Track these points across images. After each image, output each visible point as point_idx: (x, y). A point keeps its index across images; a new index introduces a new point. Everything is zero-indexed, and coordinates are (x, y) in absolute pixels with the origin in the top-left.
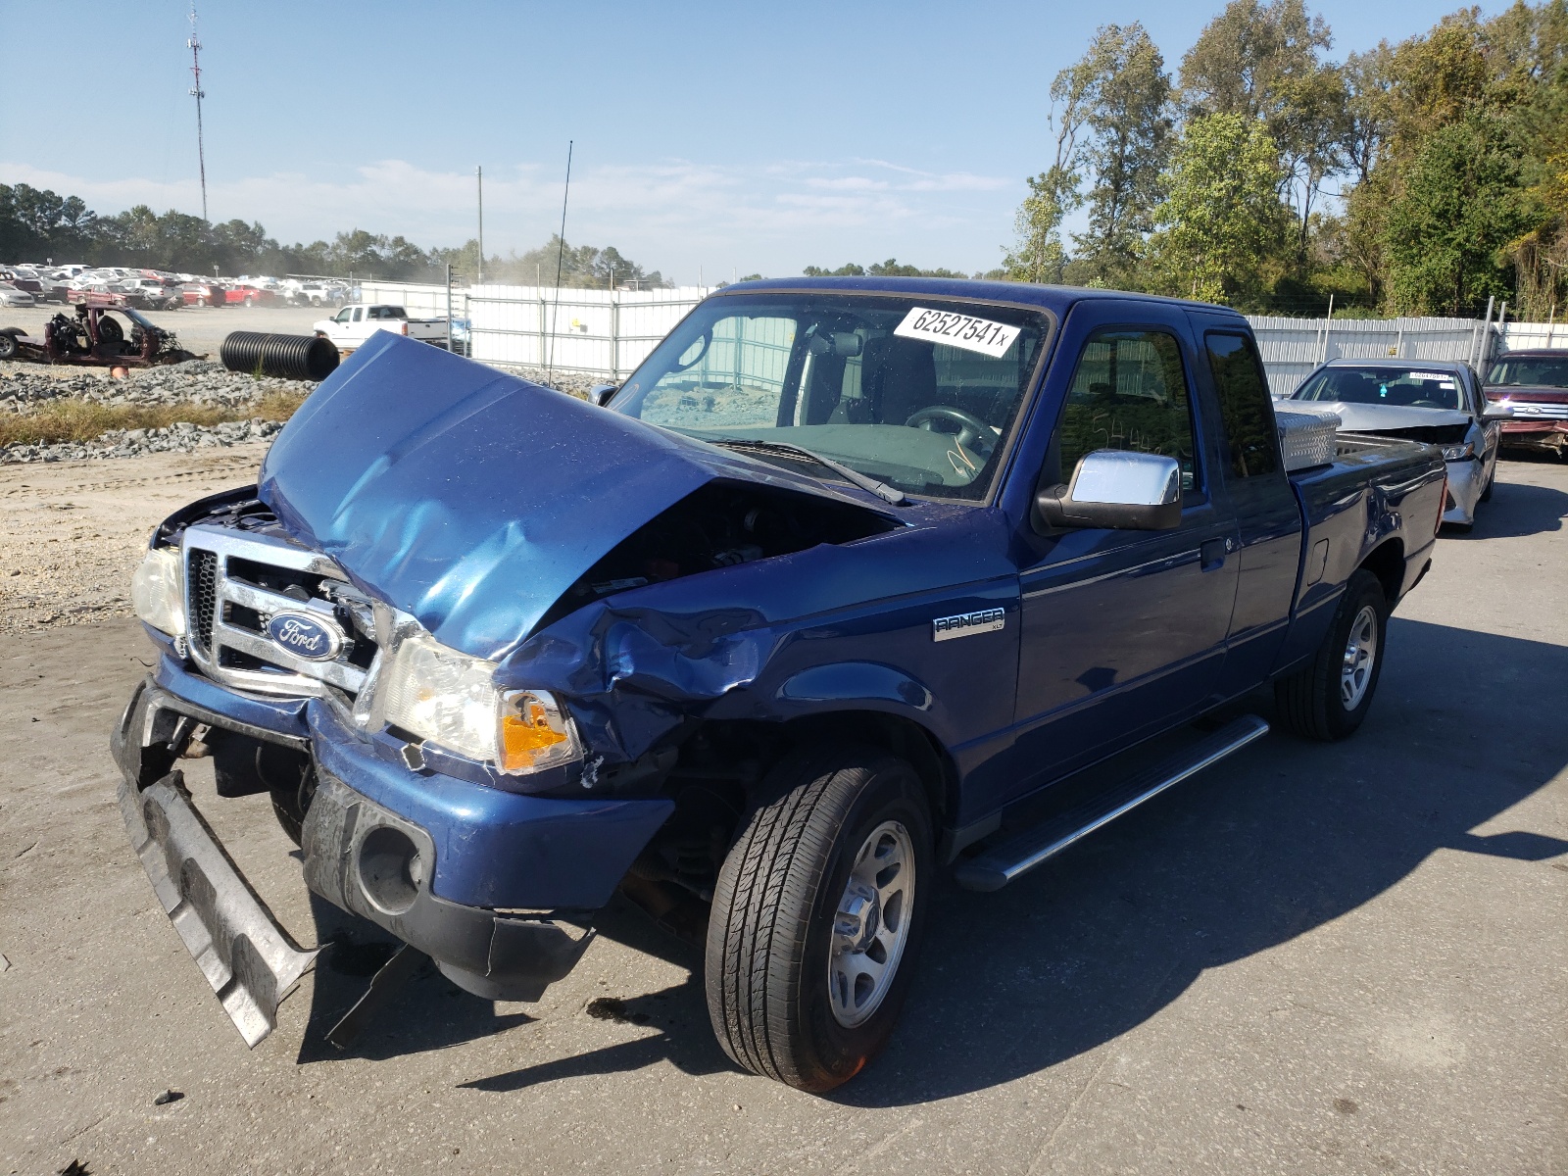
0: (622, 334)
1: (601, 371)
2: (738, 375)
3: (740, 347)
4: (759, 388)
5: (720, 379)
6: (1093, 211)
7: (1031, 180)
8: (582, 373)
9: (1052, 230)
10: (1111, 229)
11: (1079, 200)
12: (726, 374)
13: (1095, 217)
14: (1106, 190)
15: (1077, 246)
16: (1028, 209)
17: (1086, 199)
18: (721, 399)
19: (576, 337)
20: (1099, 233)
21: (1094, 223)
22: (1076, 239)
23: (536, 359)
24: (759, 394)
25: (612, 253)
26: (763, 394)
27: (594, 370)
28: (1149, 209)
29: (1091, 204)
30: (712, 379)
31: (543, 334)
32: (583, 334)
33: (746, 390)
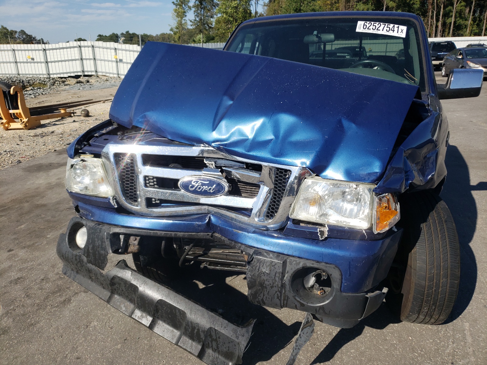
0: (49, 60)
1: (43, 75)
2: (96, 71)
3: (95, 62)
4: (105, 76)
5: (90, 74)
6: (195, 11)
7: (173, 3)
8: (35, 76)
9: (184, 19)
10: (201, 18)
11: (190, 8)
12: (91, 72)
13: (196, 14)
14: (198, 5)
15: (191, 23)
16: (175, 12)
17: (192, 7)
18: (92, 80)
19: (31, 63)
20: (197, 19)
21: (195, 16)
22: (191, 21)
23: (14, 72)
24: (105, 78)
25: (23, 32)
26: (107, 77)
27: (40, 74)
28: (212, 11)
29: (193, 9)
30: (86, 74)
31: (16, 62)
32: (33, 61)
33: (100, 77)
